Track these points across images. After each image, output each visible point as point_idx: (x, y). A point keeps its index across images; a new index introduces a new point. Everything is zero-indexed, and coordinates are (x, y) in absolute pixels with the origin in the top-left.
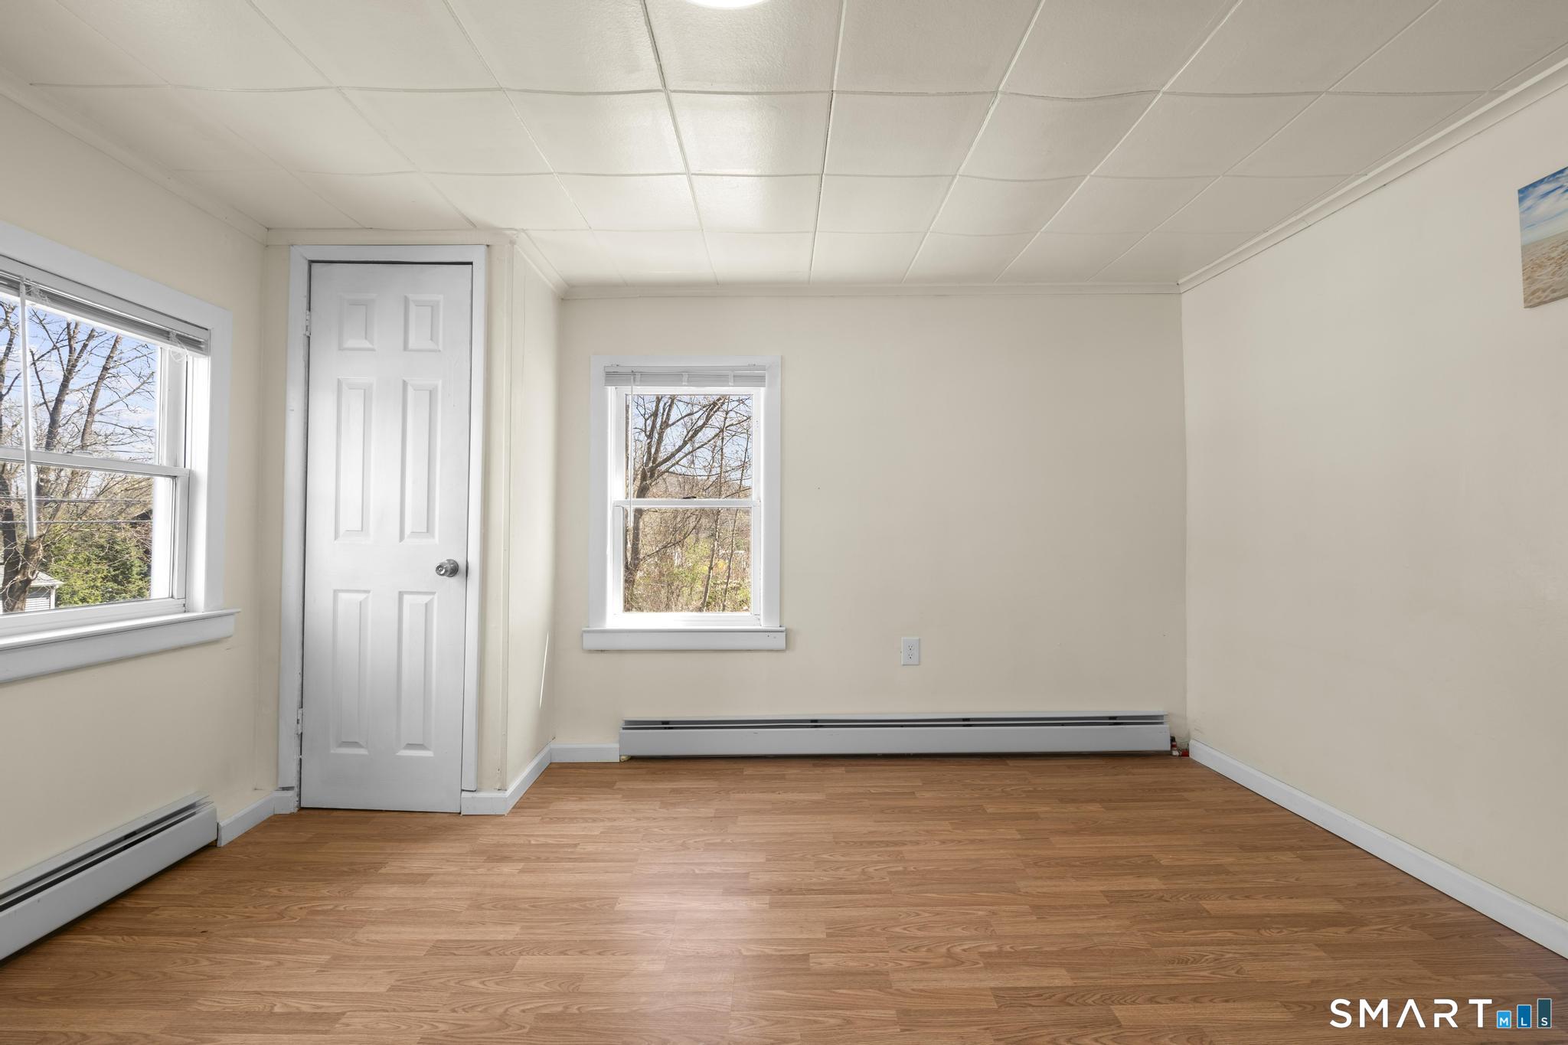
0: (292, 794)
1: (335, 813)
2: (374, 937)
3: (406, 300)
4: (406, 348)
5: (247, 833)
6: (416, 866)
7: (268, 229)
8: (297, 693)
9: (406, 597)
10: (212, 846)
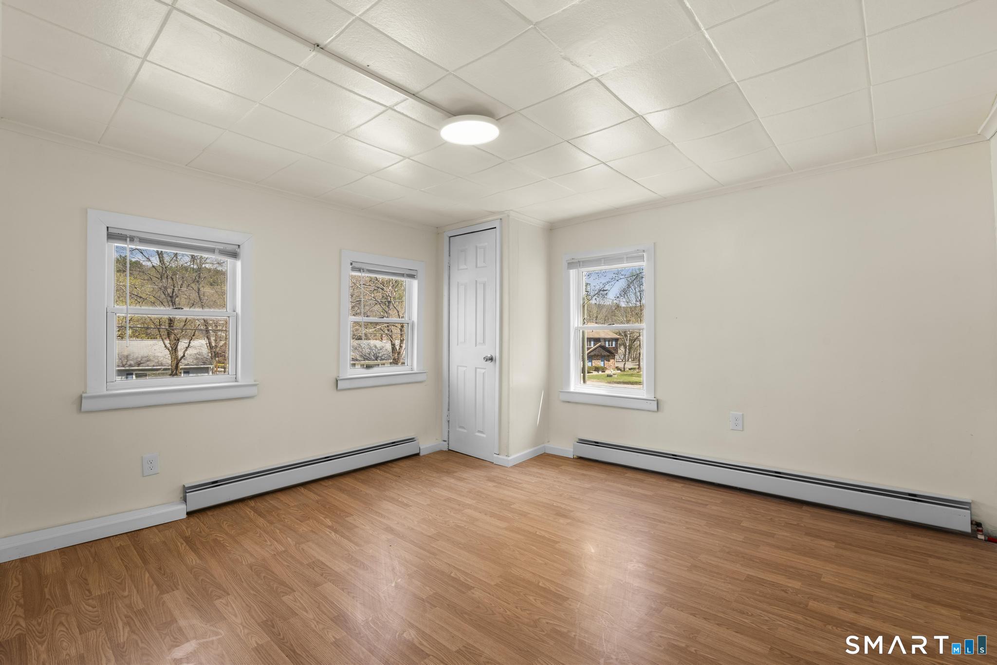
0: (446, 443)
1: (457, 453)
2: (436, 491)
3: (476, 247)
4: (476, 267)
5: (430, 454)
6: (465, 475)
7: (437, 228)
8: (447, 405)
9: (478, 370)
10: (418, 454)
